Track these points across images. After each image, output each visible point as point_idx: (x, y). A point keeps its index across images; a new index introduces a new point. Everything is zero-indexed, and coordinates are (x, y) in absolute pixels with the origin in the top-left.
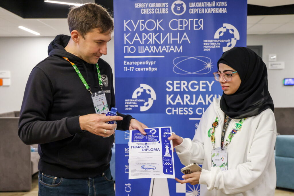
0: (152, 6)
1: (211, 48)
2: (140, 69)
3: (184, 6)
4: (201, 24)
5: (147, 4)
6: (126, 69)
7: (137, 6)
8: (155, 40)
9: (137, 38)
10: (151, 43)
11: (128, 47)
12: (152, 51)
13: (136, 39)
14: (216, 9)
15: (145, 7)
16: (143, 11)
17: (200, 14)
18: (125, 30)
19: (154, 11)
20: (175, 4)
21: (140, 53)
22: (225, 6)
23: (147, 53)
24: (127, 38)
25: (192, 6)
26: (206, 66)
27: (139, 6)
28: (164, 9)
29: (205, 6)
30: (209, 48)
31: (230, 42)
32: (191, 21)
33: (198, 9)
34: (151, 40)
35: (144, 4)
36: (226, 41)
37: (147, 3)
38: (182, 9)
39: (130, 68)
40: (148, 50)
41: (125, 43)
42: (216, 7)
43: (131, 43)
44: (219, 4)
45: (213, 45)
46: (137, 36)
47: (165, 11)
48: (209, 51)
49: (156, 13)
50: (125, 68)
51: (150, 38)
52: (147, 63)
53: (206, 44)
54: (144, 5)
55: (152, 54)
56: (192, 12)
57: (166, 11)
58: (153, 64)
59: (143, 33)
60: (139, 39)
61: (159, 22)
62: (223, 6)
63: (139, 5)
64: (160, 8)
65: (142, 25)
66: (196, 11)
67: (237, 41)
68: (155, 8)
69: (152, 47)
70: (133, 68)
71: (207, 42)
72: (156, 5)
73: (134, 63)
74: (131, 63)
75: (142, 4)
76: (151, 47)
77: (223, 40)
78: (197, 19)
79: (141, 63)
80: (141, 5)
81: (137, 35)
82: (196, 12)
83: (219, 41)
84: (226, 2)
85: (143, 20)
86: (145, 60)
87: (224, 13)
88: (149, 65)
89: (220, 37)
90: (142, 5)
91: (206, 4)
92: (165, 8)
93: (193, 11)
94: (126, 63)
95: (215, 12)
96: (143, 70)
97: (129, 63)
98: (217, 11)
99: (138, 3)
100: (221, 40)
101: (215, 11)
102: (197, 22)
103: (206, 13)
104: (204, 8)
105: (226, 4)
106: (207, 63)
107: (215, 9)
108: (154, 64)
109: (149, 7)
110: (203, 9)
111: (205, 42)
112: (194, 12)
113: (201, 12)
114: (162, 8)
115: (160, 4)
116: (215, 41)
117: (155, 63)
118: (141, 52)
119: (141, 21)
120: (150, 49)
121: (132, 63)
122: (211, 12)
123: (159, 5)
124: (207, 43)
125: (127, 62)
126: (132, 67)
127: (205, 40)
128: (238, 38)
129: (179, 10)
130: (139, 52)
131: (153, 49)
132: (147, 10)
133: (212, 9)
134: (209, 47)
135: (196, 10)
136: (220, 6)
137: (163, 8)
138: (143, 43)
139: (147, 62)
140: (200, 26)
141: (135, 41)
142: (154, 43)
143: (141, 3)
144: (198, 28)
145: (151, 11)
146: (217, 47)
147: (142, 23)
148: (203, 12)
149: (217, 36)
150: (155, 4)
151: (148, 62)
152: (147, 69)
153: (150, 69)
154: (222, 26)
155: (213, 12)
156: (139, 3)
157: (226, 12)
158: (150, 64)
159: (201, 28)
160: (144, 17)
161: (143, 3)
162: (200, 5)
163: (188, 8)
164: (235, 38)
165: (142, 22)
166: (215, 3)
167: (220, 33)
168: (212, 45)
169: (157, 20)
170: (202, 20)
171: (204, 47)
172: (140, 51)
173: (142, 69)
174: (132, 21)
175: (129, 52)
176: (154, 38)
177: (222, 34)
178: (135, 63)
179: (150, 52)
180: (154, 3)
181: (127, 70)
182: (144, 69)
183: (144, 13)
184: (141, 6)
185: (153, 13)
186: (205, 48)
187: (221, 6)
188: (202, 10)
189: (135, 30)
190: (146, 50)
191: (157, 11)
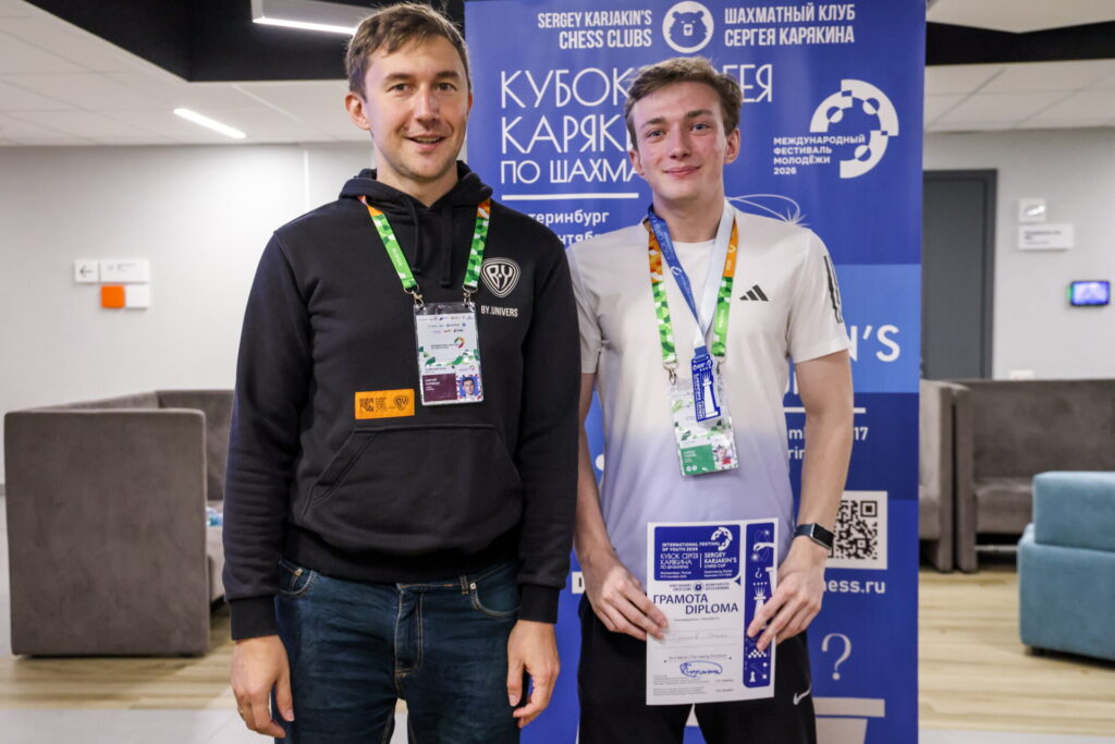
0: (597, 22)
1: (799, 167)
3: (708, 20)
4: (766, 82)
5: (580, 14)
7: (545, 20)
8: (605, 137)
9: (544, 132)
10: (594, 149)
11: (514, 163)
12: (596, 176)
13: (540, 134)
14: (818, 28)
15: (570, 26)
16: (566, 40)
17: (763, 46)
18: (504, 106)
19: (604, 38)
20: (676, 15)
21: (555, 184)
22: (849, 18)
23: (578, 184)
24: (509, 132)
25: (735, 22)
27: (550, 23)
28: (640, 31)
29: (780, 20)
30: (791, 166)
31: (867, 142)
33: (756, 30)
34: (592, 139)
35: (570, 14)
36: (852, 140)
37: (578, 11)
38: (700, 30)
40: (583, 172)
41: (504, 151)
42: (816, 23)
43: (526, 149)
44: (827, 13)
45: (808, 155)
46: (544, 126)
47: (640, 38)
48: (791, 175)
49: (611, 45)
51: (589, 132)
52: (579, 218)
53: (783, 151)
55: (598, 186)
56: (733, 39)
57: (644, 38)
58: (598, 221)
59: (567, 114)
60: (552, 137)
61: (619, 75)
62: (841, 18)
64: (622, 28)
65: (562, 89)
66: (748, 38)
67: (891, 139)
68: (605, 29)
69: (596, 162)
71: (784, 143)
72: (609, 19)
75: (563, 14)
76: (592, 161)
77: (840, 137)
78: (753, 66)
79: (560, 218)
80: (560, 19)
81: (544, 120)
82: (748, 41)
83: (826, 139)
84: (852, 6)
85: (566, 71)
86: (569, 207)
87: (844, 44)
88: (586, 224)
89: (831, 126)
90: (564, 18)
91: (783, 11)
92: (643, 27)
93: (736, 37)
95: (813, 42)
98: (820, 35)
99: (549, 12)
100: (832, 137)
101: (813, 36)
102: (750, 77)
103: (781, 43)
104: (777, 26)
105: (853, 13)
106: (787, 217)
107: (813, 28)
108: (604, 220)
109: (587, 25)
110: (773, 30)
111: (780, 146)
113: (764, 40)
114: (629, 28)
115: (624, 15)
116: (813, 140)
117: (607, 217)
118: (559, 181)
119: (559, 72)
120: (589, 170)
122: (800, 42)
123: (620, 18)
124: (787, 146)
127: (778, 137)
128: (894, 131)
129: (688, 33)
130: (552, 181)
131: (600, 170)
132: (580, 36)
133: (804, 29)
134: (793, 160)
135: (746, 34)
136: (830, 18)
137: (636, 27)
138: (566, 150)
139: (578, 216)
140: (763, 89)
141: (536, 142)
142: (602, 149)
143: (560, 13)
144: (756, 98)
145: (592, 41)
146: (819, 160)
147: (561, 81)
148: (771, 40)
149: (819, 122)
150: (606, 13)
151: (581, 216)
154: (839, 90)
155: (808, 42)
156: (552, 12)
157: (853, 41)
158: (588, 220)
159: (766, 96)
160: (570, 60)
161: (567, 12)
162: (763, 15)
163: (720, 27)
164: (883, 128)
165: (564, 78)
166: (813, 8)
167: (832, 111)
168: (803, 155)
169: (615, 71)
170: (769, 67)
171: (776, 161)
172: (555, 178)
174: (527, 73)
175: (518, 179)
176: (603, 132)
177: (837, 117)
179: (589, 180)
180: (603, 13)
183: (570, 47)
184: (557, 21)
185: (600, 46)
186: (779, 166)
187: (835, 18)
188: (769, 34)
189: (537, 105)
190: (574, 172)
191: (614, 38)
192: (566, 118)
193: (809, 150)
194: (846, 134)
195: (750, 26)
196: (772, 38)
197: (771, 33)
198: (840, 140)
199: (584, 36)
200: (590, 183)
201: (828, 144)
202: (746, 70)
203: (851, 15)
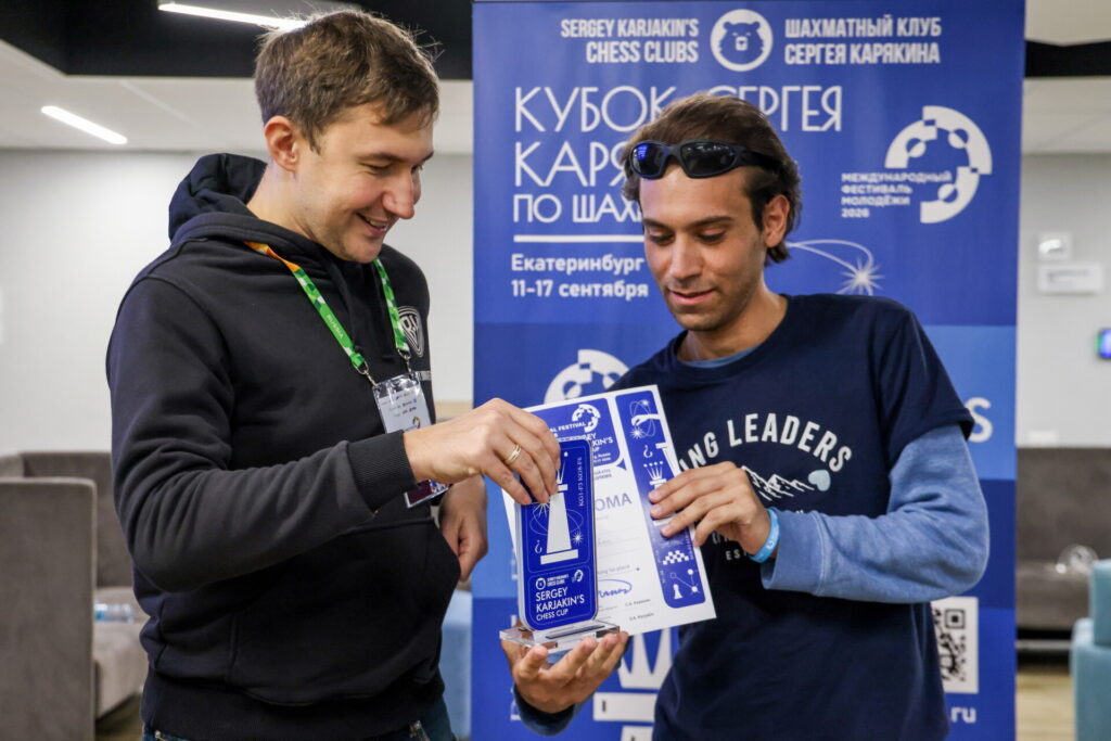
0: (632, 32)
1: (872, 208)
2: (578, 289)
3: (766, 33)
4: (832, 108)
5: (613, 21)
6: (519, 287)
7: (569, 28)
9: (566, 161)
11: (529, 197)
12: (629, 217)
13: (562, 163)
14: (897, 45)
15: (602, 35)
16: (594, 52)
17: (829, 65)
18: (518, 128)
19: (641, 50)
20: (727, 25)
21: (579, 224)
22: (933, 34)
23: (607, 225)
25: (797, 35)
26: (850, 278)
27: (577, 32)
28: (682, 43)
30: (862, 207)
31: (953, 181)
32: (791, 94)
33: (823, 46)
35: (600, 21)
36: (935, 178)
37: (610, 18)
38: (755, 45)
39: (539, 283)
40: (613, 210)
41: (518, 182)
42: (895, 39)
43: (544, 179)
44: (907, 27)
45: (882, 195)
46: (566, 154)
47: (683, 51)
48: (863, 218)
49: (649, 59)
50: (515, 283)
52: (608, 265)
53: (853, 189)
54: (601, 28)
55: (630, 227)
56: (795, 56)
57: (688, 53)
58: (631, 268)
59: (597, 140)
60: (576, 167)
61: (658, 95)
62: (924, 33)
63: (576, 25)
64: (663, 40)
65: (590, 112)
66: (812, 55)
67: (983, 178)
68: (643, 40)
70: (549, 283)
71: (854, 180)
72: (647, 28)
73: (554, 264)
74: (541, 265)
75: (592, 21)
77: (921, 175)
78: (817, 88)
79: (584, 264)
80: (588, 28)
81: (566, 147)
82: (813, 59)
83: (905, 176)
84: (938, 19)
85: (594, 89)
86: (597, 251)
87: (927, 64)
88: (617, 272)
89: (912, 161)
90: (592, 26)
91: (855, 24)
92: (687, 38)
93: (799, 54)
94: (523, 265)
95: (891, 61)
96: (590, 293)
97: (534, 264)
98: (898, 53)
99: (575, 18)
100: (913, 174)
101: (890, 54)
102: (815, 100)
103: (852, 61)
104: (848, 41)
105: (939, 28)
106: (856, 267)
107: (890, 45)
108: (638, 268)
109: (620, 35)
110: (843, 46)
111: (850, 183)
112: (803, 58)
113: (833, 58)
114: (671, 39)
115: (665, 23)
116: (889, 177)
117: (641, 264)
118: (584, 219)
119: (586, 90)
120: (621, 208)
121: (547, 264)
122: (875, 61)
123: (660, 27)
124: (858, 184)
125: (526, 261)
126: (545, 282)
127: (846, 173)
128: (985, 167)
129: (741, 47)
130: (576, 219)
131: (633, 207)
132: (612, 48)
133: (880, 45)
134: (865, 200)
135: (811, 50)
136: (910, 34)
137: (679, 39)
138: (593, 182)
139: (607, 262)
140: (829, 116)
141: (558, 174)
143: (587, 18)
144: (821, 125)
145: (626, 54)
146: (896, 201)
147: (589, 100)
148: (840, 58)
149: (897, 156)
150: (643, 21)
151: (610, 262)
152: (608, 290)
153: (620, 290)
154: (919, 117)
155: (885, 61)
156: (579, 17)
157: (938, 60)
159: (833, 126)
160: (600, 76)
161: (596, 18)
162: (832, 28)
163: (780, 41)
164: (974, 163)
165: (591, 98)
166: (890, 22)
167: (912, 143)
168: (876, 195)
169: (653, 90)
170: (838, 90)
171: (845, 200)
172: (580, 215)
173: (586, 290)
174: (548, 91)
175: (534, 216)
177: (919, 151)
178: (560, 264)
179: (620, 219)
180: (640, 21)
181: (523, 293)
182: (593, 290)
183: (600, 60)
184: (584, 29)
185: (636, 59)
186: (848, 207)
187: (917, 34)
188: (837, 50)
189: (558, 128)
190: (603, 210)
191: (652, 51)
192: (594, 145)
193: (884, 189)
194: (928, 170)
195: (815, 40)
196: (841, 56)
197: (840, 50)
198: (921, 178)
199: (617, 48)
200: (620, 223)
201: (907, 183)
202: (811, 93)
203: (937, 31)
